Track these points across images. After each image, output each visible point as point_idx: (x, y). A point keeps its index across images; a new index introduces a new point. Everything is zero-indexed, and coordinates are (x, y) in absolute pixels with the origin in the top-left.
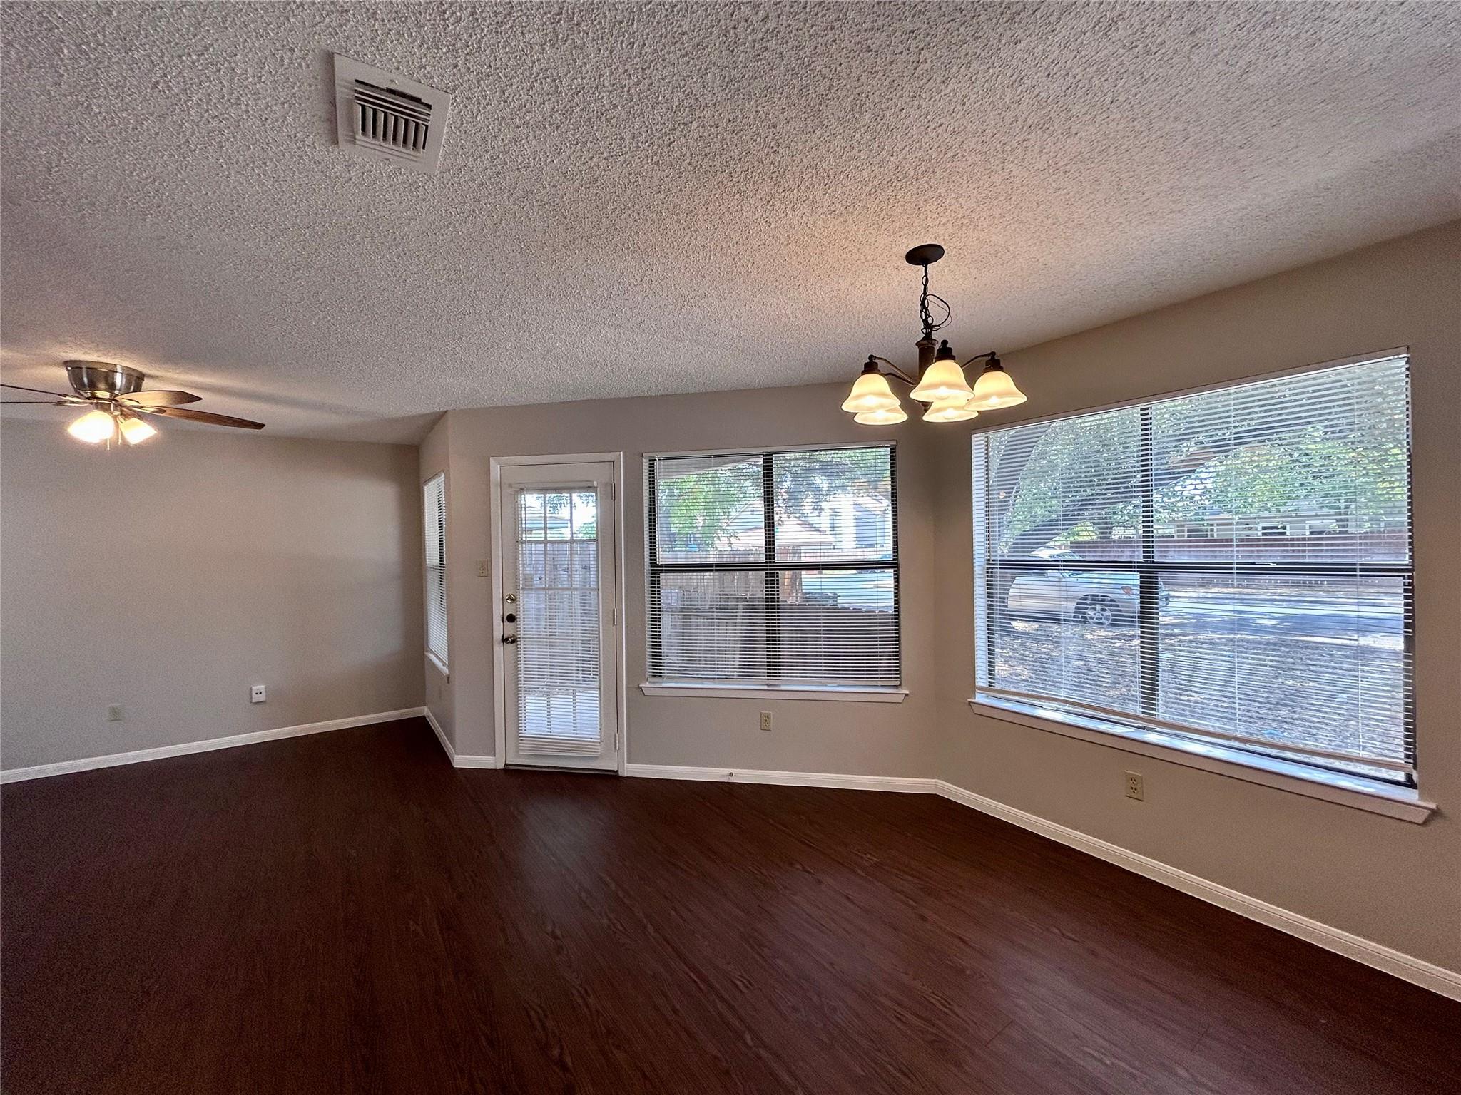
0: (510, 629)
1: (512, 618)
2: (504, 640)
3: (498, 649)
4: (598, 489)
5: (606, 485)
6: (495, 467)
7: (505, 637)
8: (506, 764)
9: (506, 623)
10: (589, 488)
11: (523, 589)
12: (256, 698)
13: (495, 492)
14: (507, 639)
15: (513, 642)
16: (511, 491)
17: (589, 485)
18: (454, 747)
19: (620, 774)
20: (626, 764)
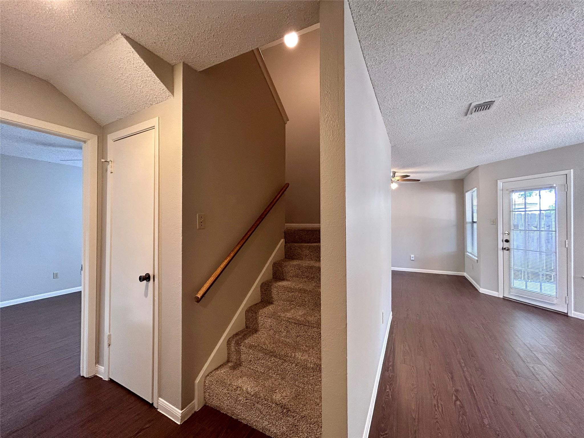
0: (506, 245)
1: (507, 241)
2: (503, 249)
3: (500, 252)
4: (557, 188)
5: (562, 185)
6: (500, 184)
7: (504, 248)
8: (504, 296)
9: (504, 242)
10: (551, 187)
11: (513, 230)
12: (412, 259)
13: (500, 193)
14: (505, 249)
15: (508, 250)
16: (508, 192)
17: (552, 186)
18: (480, 286)
19: (569, 315)
20: (573, 312)
